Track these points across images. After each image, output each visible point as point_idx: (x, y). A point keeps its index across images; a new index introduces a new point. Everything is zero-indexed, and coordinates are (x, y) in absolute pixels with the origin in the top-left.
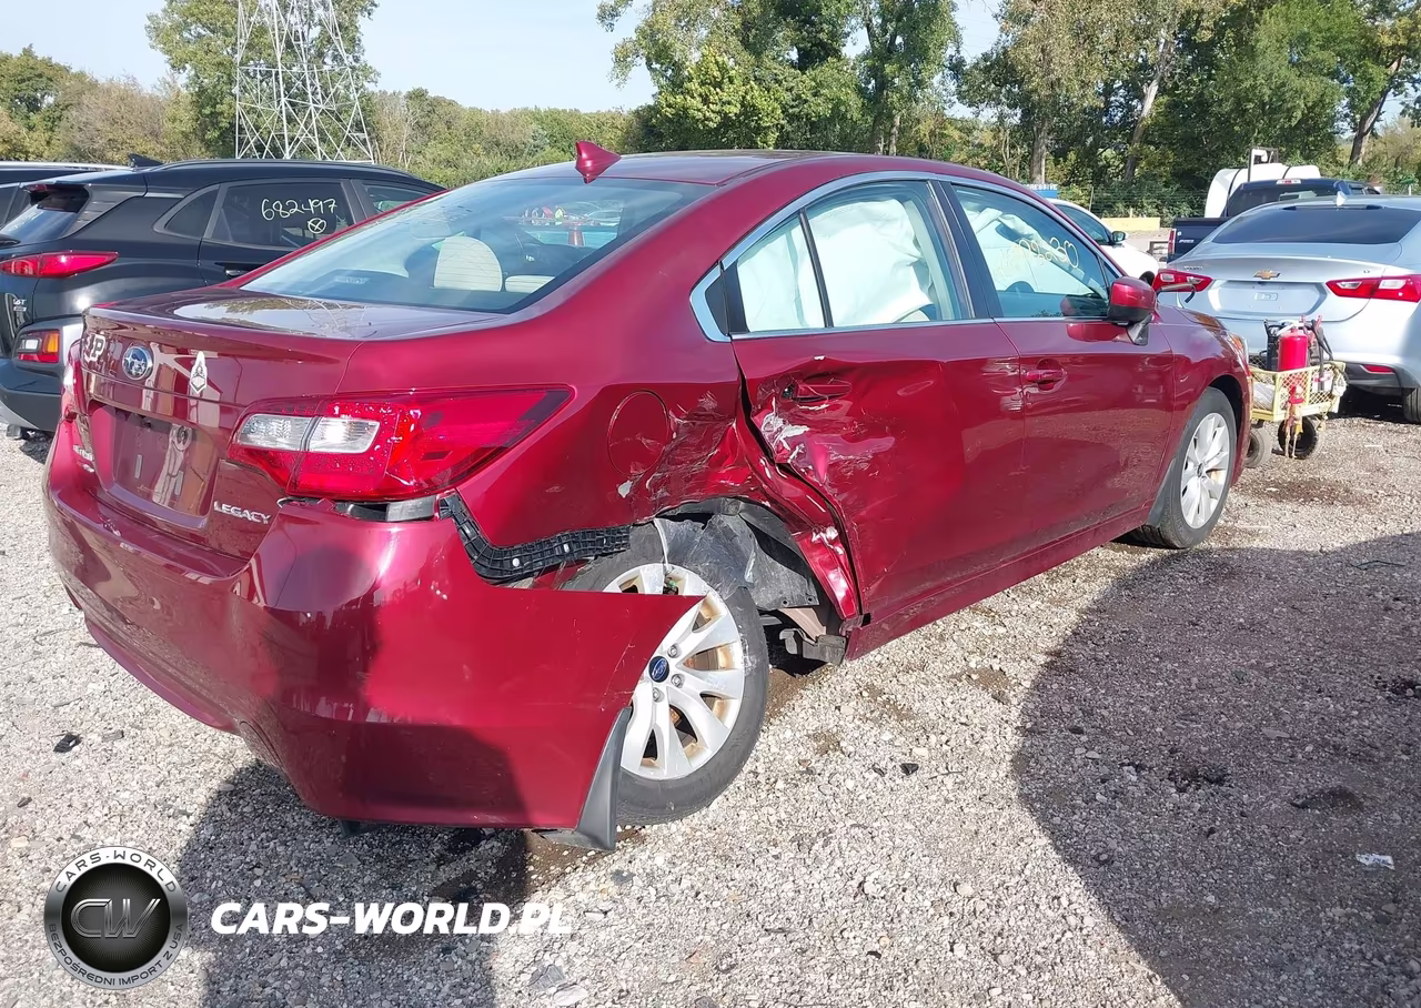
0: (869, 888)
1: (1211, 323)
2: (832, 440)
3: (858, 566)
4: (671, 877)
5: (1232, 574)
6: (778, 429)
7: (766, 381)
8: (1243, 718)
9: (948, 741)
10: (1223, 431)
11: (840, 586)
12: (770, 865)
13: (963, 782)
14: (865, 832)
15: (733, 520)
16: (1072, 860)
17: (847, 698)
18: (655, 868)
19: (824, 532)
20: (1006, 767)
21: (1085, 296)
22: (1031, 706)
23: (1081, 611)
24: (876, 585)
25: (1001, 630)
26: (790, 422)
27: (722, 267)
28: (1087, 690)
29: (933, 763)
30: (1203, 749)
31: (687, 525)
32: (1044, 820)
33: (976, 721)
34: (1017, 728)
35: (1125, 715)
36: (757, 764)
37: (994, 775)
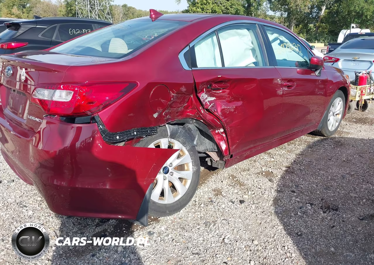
0: (226, 241)
1: (339, 71)
2: (223, 102)
3: (229, 140)
4: (166, 234)
5: (342, 145)
6: (206, 98)
7: (202, 83)
8: (344, 190)
9: (254, 193)
10: (341, 103)
11: (224, 146)
12: (196, 231)
13: (258, 207)
14: (227, 222)
15: (192, 126)
16: (289, 234)
17: (225, 178)
18: (161, 231)
19: (220, 130)
20: (271, 202)
21: (303, 62)
22: (280, 183)
23: (296, 155)
24: (235, 146)
25: (273, 159)
26: (210, 96)
27: (189, 47)
28: (297, 179)
29: (249, 200)
30: (332, 199)
31: (176, 127)
32: (281, 220)
33: (263, 187)
34: (275, 190)
35: (308, 187)
36: (196, 198)
37: (267, 205)
